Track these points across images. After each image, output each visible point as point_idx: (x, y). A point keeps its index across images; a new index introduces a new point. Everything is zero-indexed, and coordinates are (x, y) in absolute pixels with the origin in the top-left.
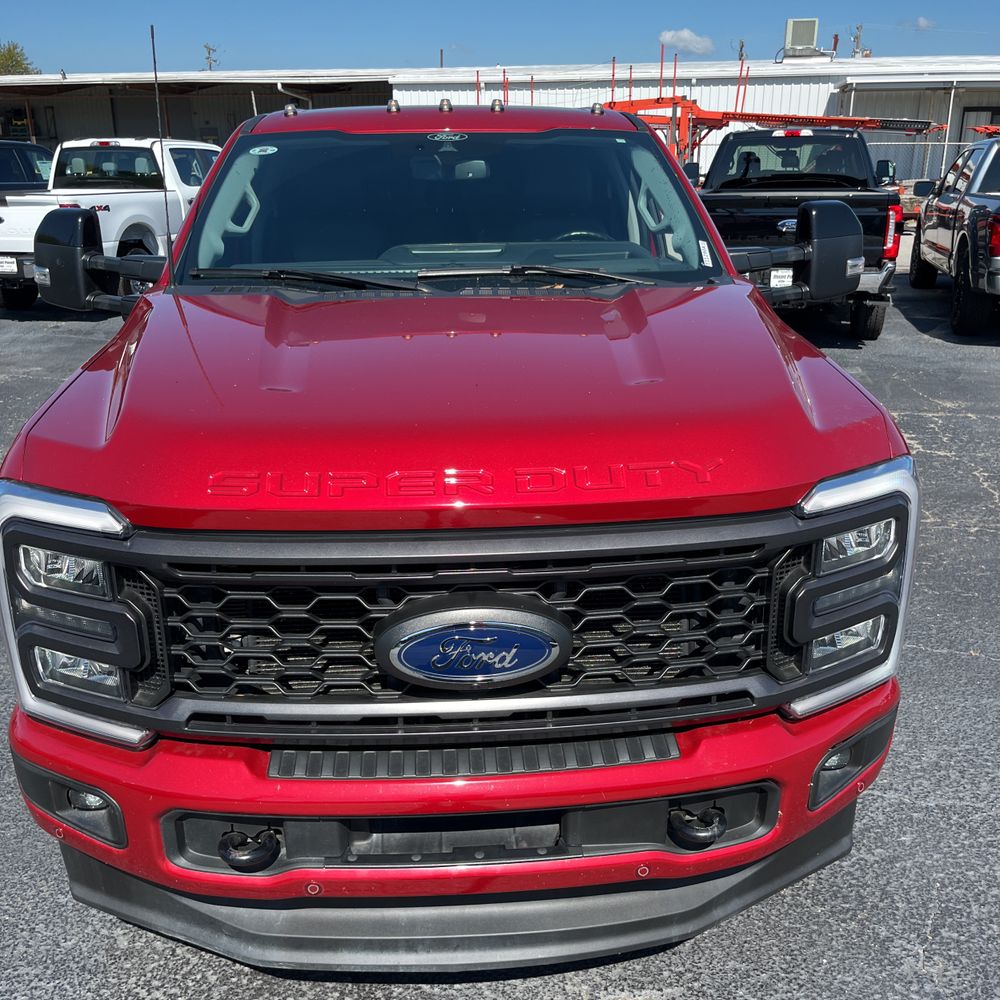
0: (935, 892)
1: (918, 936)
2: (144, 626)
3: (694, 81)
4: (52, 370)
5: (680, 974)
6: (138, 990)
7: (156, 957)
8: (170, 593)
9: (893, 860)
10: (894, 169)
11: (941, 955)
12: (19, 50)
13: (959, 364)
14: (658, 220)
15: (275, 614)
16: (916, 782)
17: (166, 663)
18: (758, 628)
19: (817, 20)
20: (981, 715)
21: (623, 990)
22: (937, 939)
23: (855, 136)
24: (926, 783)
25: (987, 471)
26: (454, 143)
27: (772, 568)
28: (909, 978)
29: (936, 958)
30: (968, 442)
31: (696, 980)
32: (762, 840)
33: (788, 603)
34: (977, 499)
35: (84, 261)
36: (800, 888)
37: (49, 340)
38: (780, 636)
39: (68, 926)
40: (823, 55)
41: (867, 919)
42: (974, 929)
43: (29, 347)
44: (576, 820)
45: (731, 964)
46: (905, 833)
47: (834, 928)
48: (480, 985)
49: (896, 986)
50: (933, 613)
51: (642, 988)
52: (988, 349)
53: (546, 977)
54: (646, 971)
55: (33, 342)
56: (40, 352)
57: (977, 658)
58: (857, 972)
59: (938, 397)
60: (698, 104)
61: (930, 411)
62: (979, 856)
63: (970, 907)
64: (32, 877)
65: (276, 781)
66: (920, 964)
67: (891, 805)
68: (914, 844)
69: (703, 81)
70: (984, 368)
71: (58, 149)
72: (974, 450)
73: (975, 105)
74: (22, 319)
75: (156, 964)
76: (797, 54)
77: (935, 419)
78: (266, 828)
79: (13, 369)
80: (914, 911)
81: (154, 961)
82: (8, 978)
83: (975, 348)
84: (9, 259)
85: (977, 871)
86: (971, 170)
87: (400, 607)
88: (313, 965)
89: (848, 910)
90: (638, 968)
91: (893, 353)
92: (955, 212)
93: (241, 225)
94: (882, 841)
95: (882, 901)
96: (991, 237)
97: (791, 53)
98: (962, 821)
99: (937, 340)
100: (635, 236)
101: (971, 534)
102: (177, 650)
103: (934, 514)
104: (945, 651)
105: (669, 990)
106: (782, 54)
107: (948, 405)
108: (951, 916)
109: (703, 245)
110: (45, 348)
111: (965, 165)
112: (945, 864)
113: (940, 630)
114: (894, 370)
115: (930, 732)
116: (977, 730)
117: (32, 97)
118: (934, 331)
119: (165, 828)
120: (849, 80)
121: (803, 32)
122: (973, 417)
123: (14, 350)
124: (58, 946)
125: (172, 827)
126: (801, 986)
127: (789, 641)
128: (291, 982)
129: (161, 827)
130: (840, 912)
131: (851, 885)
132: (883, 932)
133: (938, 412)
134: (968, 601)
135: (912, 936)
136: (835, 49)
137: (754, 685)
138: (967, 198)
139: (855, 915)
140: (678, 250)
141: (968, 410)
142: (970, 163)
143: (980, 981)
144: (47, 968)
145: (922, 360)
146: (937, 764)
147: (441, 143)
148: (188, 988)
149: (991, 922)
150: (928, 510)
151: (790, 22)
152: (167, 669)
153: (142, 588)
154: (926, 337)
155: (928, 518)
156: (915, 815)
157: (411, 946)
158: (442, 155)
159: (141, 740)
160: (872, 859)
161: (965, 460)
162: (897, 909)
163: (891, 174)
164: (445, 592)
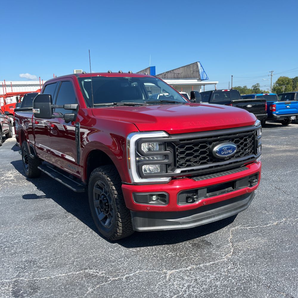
8: (177, 147)
17: (176, 162)
27: (254, 135)
44: (238, 183)
65: (198, 181)
87: (212, 145)
102: (177, 159)
129: (177, 196)
157: (214, 216)
164: (218, 142)
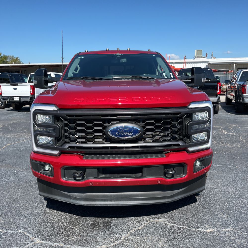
0: (226, 205)
1: (222, 211)
2: (60, 129)
3: (174, 63)
4: (26, 120)
5: (169, 217)
6: (51, 218)
7: (55, 214)
8: (66, 122)
9: (216, 200)
10: (220, 77)
11: (227, 214)
12: (19, 59)
13: (237, 118)
14: (162, 70)
15: (86, 132)
16: (222, 187)
17: (64, 137)
18: (180, 132)
19: (202, 50)
20: (238, 177)
21: (156, 219)
22: (226, 212)
23: (210, 69)
24: (225, 188)
25: (242, 137)
26: (120, 55)
27: (183, 119)
28: (219, 218)
29: (225, 215)
30: (238, 132)
31: (172, 217)
32: (184, 178)
33: (186, 126)
34: (240, 141)
35: (44, 78)
36: (196, 204)
37: (26, 115)
38: (185, 134)
39: (36, 209)
40: (204, 57)
41: (210, 208)
42: (234, 210)
43: (21, 116)
44: (145, 170)
45: (180, 215)
46: (219, 195)
47: (203, 210)
48: (125, 218)
49: (216, 219)
50: (228, 160)
51: (160, 219)
52: (244, 116)
53: (139, 217)
54: (161, 216)
55: (22, 115)
56: (23, 117)
57: (238, 168)
58: (208, 217)
59: (232, 124)
60: (175, 67)
61: (229, 126)
62: (236, 199)
63: (233, 207)
64: (27, 201)
65: (85, 160)
66: (222, 216)
67: (217, 191)
68: (221, 197)
69: (176, 63)
70: (243, 119)
71: (30, 75)
72: (239, 133)
73: (240, 68)
74: (19, 111)
75: (55, 215)
76: (198, 57)
77: (231, 128)
78: (82, 172)
79: (18, 120)
80: (221, 207)
81: (54, 214)
82: (23, 217)
83: (241, 115)
84: (18, 97)
85: (235, 201)
86: (236, 78)
87: (110, 124)
88: (90, 204)
89: (206, 207)
90: (159, 216)
91: (221, 116)
92: (234, 86)
93: (76, 72)
94: (214, 197)
95: (214, 206)
96: (242, 90)
97: (196, 57)
98: (233, 194)
99: (232, 114)
100: (157, 74)
101: (238, 148)
102: (66, 134)
103: (229, 144)
104: (231, 167)
105: (166, 219)
106: (194, 57)
107: (234, 125)
108: (229, 208)
109: (171, 74)
110: (25, 116)
111: (235, 77)
112: (228, 200)
113: (230, 163)
114: (221, 119)
115: (226, 180)
116: (237, 179)
117: (22, 68)
118: (231, 112)
119: (62, 171)
120: (210, 62)
121: (199, 52)
122: (240, 127)
123: (17, 117)
124: (34, 212)
125: (63, 171)
126: (195, 219)
127: (187, 134)
128: (84, 217)
129: (61, 171)
130: (204, 207)
131: (207, 203)
132: (214, 211)
133: (231, 126)
134: (236, 159)
135: (220, 211)
136: (207, 56)
137: (181, 143)
138: (236, 83)
139: (208, 208)
140: (166, 76)
141: (238, 126)
142: (236, 76)
143: (235, 218)
144: (32, 215)
145: (228, 117)
146: (227, 185)
147: (117, 55)
148: (62, 218)
149: (238, 209)
150: (228, 143)
151: (196, 51)
152: (64, 138)
153: (60, 122)
154: (229, 113)
155: (228, 145)
156: (222, 193)
157: (111, 200)
158: (117, 57)
159: (58, 154)
160: (212, 199)
161: (237, 135)
162: (217, 207)
163: (219, 79)
164: (119, 122)
